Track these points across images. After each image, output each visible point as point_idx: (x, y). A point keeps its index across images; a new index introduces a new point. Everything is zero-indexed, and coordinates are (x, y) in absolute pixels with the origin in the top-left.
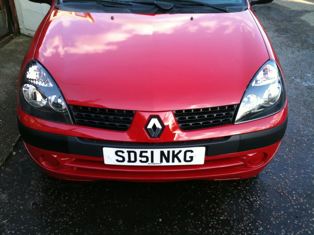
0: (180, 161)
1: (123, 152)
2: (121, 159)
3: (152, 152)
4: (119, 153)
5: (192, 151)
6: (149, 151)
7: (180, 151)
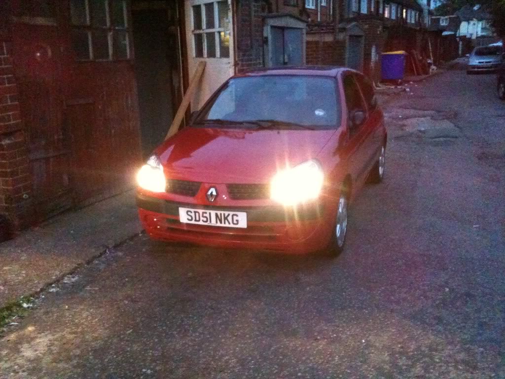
0: (229, 223)
1: (191, 212)
2: (190, 218)
3: (210, 214)
4: (189, 213)
5: (237, 216)
6: (208, 211)
7: (229, 215)
